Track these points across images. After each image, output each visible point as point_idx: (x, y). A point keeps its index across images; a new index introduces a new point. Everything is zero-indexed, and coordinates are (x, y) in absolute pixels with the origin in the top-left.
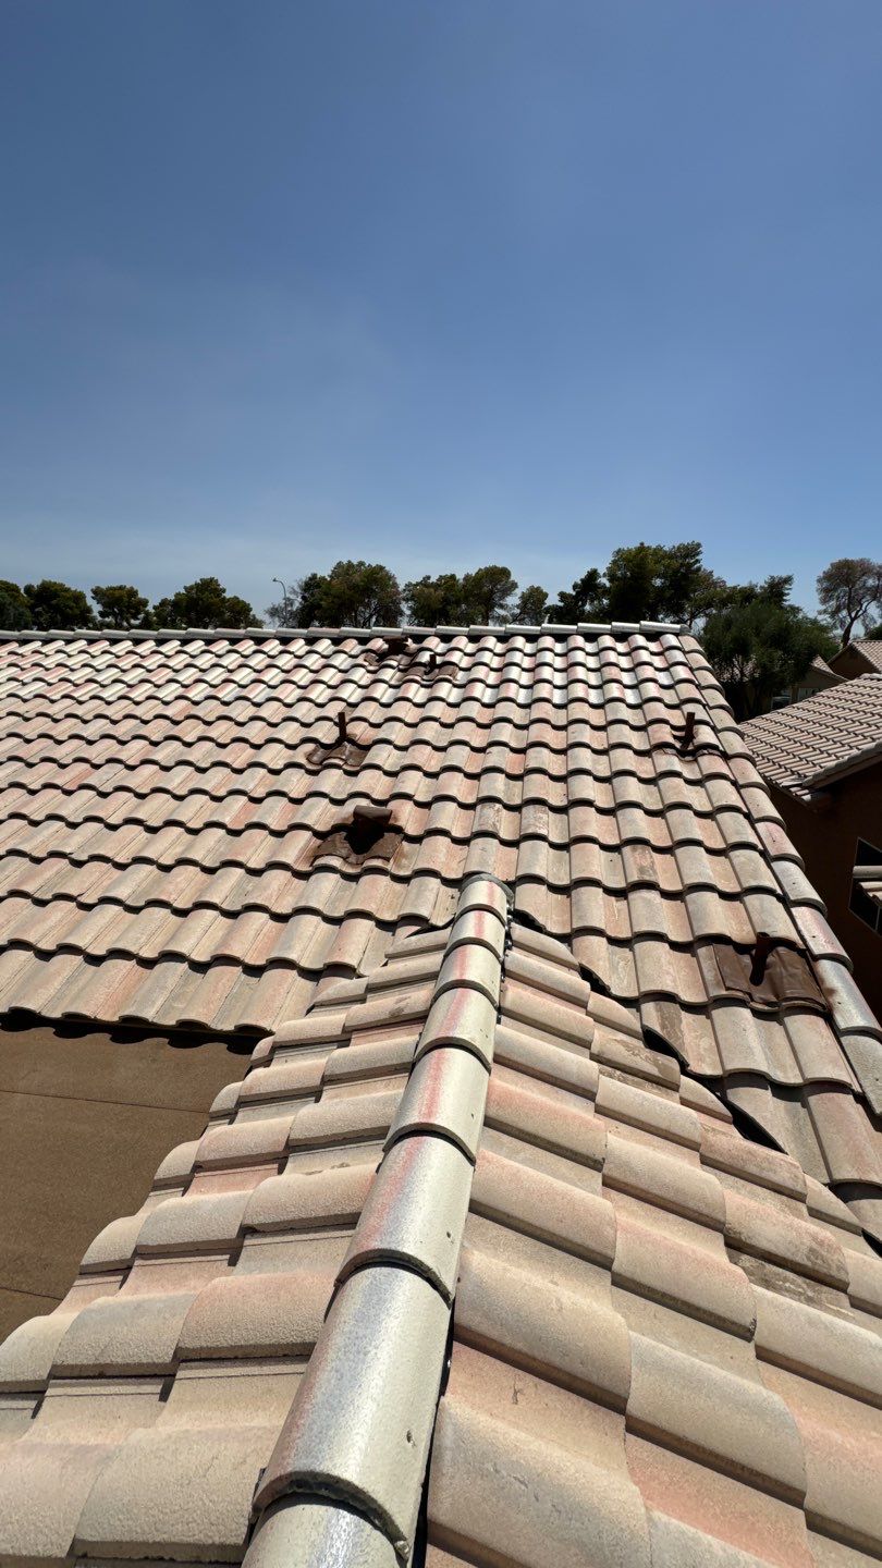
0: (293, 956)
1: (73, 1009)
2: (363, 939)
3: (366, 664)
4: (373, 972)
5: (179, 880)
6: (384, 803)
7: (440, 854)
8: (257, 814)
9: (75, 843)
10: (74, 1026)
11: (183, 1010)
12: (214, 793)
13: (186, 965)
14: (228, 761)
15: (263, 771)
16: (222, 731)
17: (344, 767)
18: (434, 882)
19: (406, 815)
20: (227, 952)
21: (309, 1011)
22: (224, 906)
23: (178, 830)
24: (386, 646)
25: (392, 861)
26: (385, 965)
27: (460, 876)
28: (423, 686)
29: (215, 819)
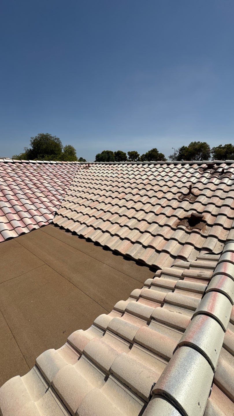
0: (169, 250)
1: (116, 249)
2: (190, 251)
3: (200, 171)
4: (192, 261)
5: (142, 224)
6: (201, 213)
7: (218, 231)
8: (164, 211)
9: (121, 211)
10: (116, 253)
11: (140, 256)
12: (152, 204)
13: (141, 245)
14: (157, 196)
15: (166, 200)
16: (156, 188)
17: (189, 201)
18: (216, 240)
19: (208, 218)
20: (152, 245)
21: (172, 266)
22: (152, 233)
23: (143, 212)
24: (207, 166)
25: (202, 230)
26: (196, 260)
27: (225, 240)
28: (218, 179)
29: (152, 210)
